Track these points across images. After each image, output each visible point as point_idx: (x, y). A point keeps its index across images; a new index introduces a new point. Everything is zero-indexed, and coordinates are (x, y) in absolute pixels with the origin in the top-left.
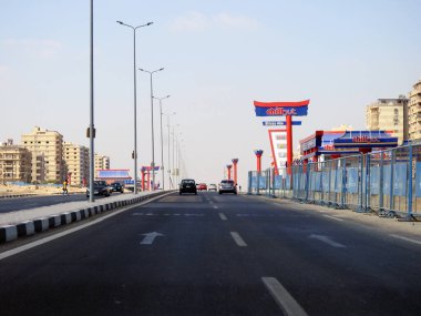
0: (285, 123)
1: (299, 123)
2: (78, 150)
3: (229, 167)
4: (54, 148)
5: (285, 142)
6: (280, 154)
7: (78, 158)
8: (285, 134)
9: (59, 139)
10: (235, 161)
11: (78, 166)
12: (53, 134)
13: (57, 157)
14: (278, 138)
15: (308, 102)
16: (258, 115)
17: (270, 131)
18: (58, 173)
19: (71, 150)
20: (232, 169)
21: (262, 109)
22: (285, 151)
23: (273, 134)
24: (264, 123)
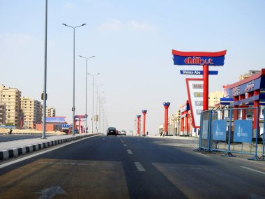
0: (202, 73)
1: (216, 73)
2: (33, 103)
3: (139, 117)
4: (14, 100)
5: (201, 91)
6: (196, 102)
7: (33, 108)
8: (202, 83)
9: (18, 94)
10: (145, 112)
11: (32, 114)
12: (14, 90)
13: (16, 107)
14: (195, 86)
15: (225, 52)
16: (176, 63)
17: (187, 80)
18: (16, 118)
19: (28, 103)
20: (142, 119)
21: (180, 58)
22: (201, 99)
23: (191, 83)
24: (182, 72)
